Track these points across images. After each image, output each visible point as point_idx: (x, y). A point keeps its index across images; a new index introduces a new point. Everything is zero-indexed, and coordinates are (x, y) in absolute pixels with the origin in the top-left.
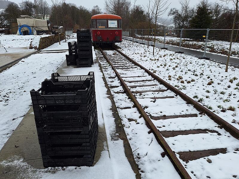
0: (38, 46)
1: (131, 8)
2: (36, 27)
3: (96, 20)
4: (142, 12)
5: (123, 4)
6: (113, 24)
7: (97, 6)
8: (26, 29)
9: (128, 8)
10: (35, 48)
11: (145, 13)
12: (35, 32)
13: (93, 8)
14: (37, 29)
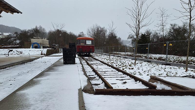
0: (46, 54)
1: (108, 34)
2: (43, 44)
3: (79, 40)
4: (116, 37)
5: (101, 31)
6: (89, 43)
7: (82, 32)
8: (36, 45)
9: (104, 34)
10: (44, 54)
11: (118, 38)
12: (42, 47)
13: (80, 34)
14: (43, 45)
